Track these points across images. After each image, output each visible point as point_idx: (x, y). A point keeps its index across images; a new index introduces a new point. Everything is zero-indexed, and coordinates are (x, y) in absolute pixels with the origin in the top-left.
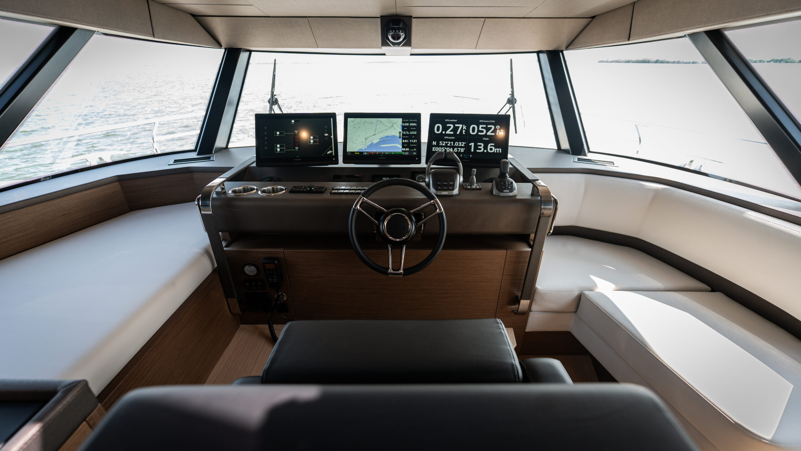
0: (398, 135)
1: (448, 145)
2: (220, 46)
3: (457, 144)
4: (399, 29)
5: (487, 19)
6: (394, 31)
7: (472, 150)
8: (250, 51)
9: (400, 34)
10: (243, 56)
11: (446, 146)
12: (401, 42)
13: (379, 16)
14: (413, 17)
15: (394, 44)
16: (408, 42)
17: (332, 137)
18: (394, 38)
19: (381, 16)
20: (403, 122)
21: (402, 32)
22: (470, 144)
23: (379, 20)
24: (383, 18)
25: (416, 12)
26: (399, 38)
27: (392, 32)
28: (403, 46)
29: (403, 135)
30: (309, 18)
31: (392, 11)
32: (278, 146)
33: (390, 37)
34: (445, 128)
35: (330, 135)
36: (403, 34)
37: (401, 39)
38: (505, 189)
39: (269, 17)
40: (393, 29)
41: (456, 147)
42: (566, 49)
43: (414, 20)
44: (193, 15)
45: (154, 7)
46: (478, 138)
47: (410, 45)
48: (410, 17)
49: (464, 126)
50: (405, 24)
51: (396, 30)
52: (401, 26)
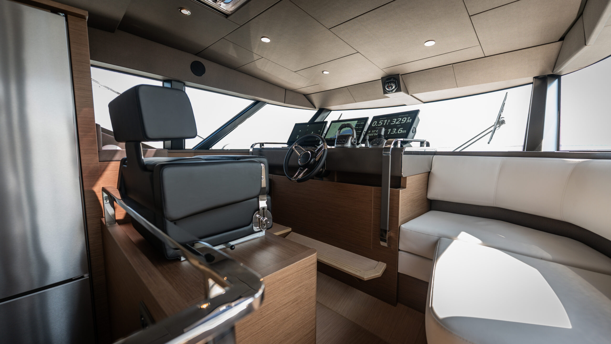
1: (376, 132)
2: (316, 108)
4: (391, 82)
6: (388, 84)
7: (389, 133)
8: (331, 111)
9: (392, 85)
10: (325, 113)
11: (375, 132)
12: (394, 89)
13: (381, 79)
14: (401, 74)
16: (399, 90)
17: (321, 132)
18: (388, 87)
19: (382, 78)
20: (358, 122)
21: (393, 84)
22: (388, 130)
25: (402, 72)
27: (387, 85)
28: (396, 92)
30: (347, 87)
31: (385, 75)
32: (298, 136)
35: (321, 131)
36: (394, 85)
37: (394, 87)
38: (375, 143)
39: (331, 90)
42: (553, 72)
43: (402, 76)
44: (304, 95)
45: (288, 92)
46: (395, 126)
47: (400, 91)
48: (399, 74)
49: (389, 121)
50: (394, 78)
51: (388, 83)
52: (392, 80)
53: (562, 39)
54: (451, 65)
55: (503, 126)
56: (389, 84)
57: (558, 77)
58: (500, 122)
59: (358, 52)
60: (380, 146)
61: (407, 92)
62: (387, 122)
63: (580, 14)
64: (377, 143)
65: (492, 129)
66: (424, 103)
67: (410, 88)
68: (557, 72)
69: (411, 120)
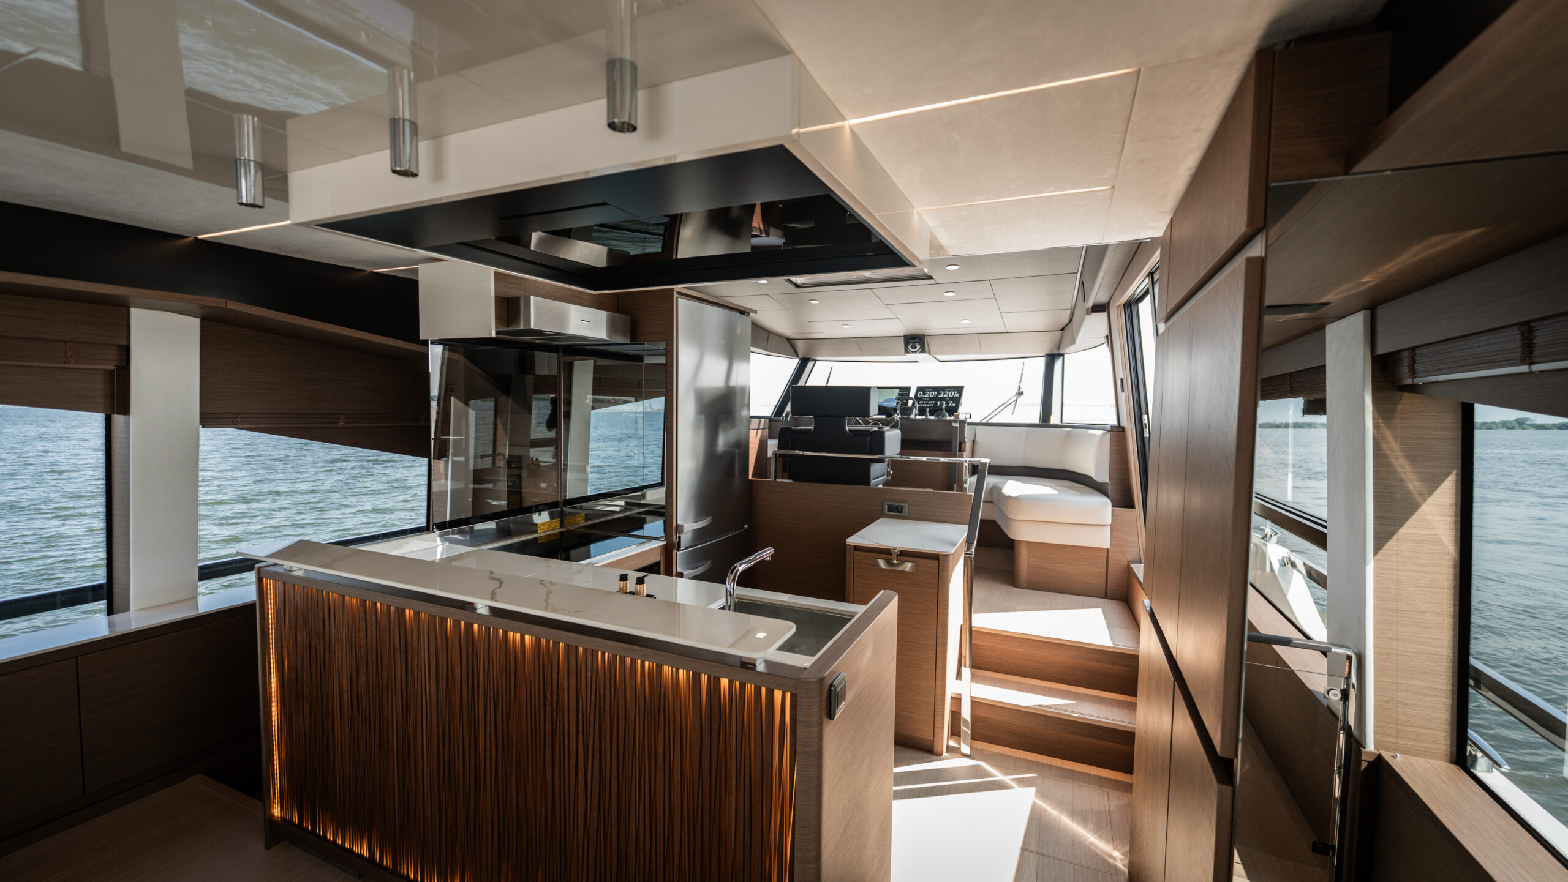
0: (895, 398)
2: (798, 357)
3: (929, 402)
4: (916, 343)
5: (980, 335)
7: (938, 405)
8: (816, 361)
9: (918, 346)
10: (810, 364)
11: (923, 403)
12: (918, 350)
13: (902, 335)
14: (926, 334)
15: (913, 352)
16: (923, 350)
18: (912, 348)
20: (900, 391)
21: (919, 344)
22: (937, 402)
23: (903, 338)
24: (905, 336)
25: (927, 332)
26: (915, 348)
27: (911, 344)
28: (919, 353)
29: (899, 398)
30: (856, 339)
31: (909, 333)
33: (910, 348)
34: (924, 394)
37: (918, 348)
39: (830, 338)
40: (912, 342)
41: (929, 404)
42: (1058, 351)
43: (927, 336)
44: (788, 339)
45: (771, 336)
46: (943, 399)
47: (925, 352)
48: (924, 335)
49: (936, 393)
50: (920, 339)
51: (913, 343)
52: (917, 340)
53: (1062, 329)
54: (978, 335)
55: (1022, 396)
57: (1063, 355)
58: (1020, 394)
60: (944, 418)
61: (930, 353)
62: (934, 394)
63: (1071, 320)
64: (942, 415)
65: (1015, 398)
66: (941, 361)
67: (932, 349)
68: (1061, 352)
69: (957, 394)
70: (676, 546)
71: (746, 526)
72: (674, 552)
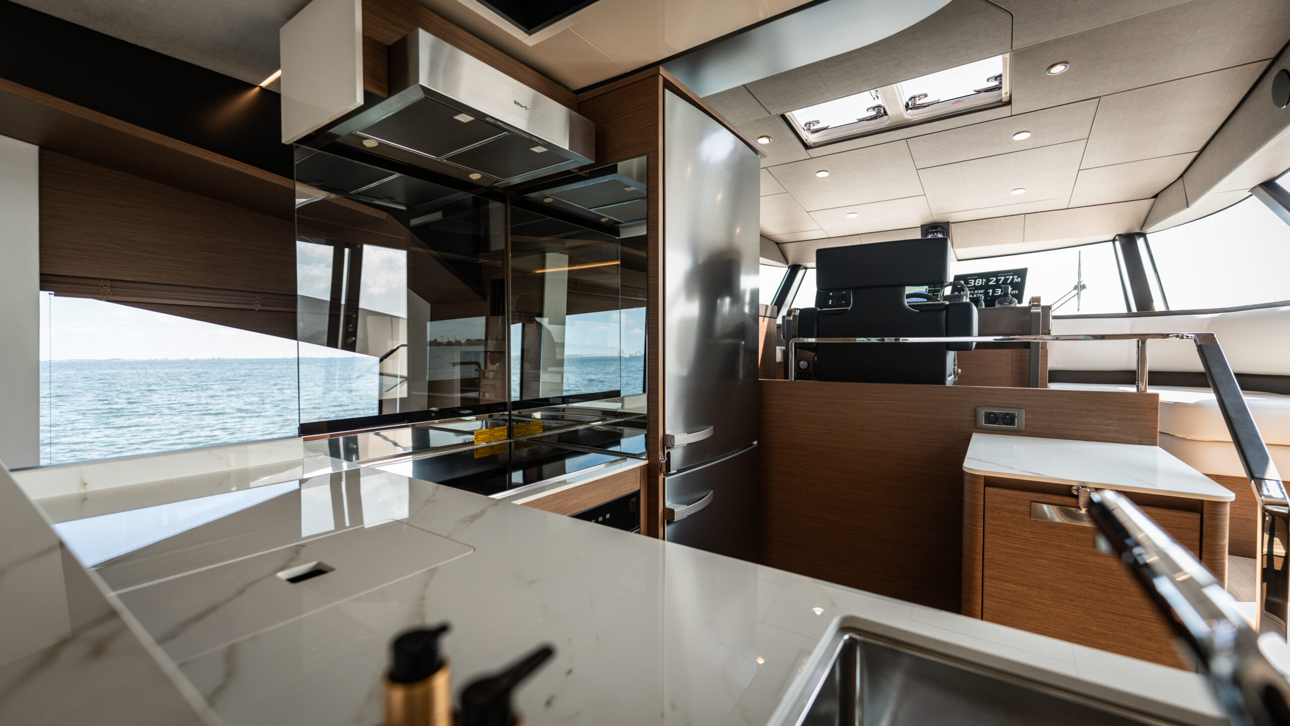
2: (788, 264)
3: (975, 292)
4: (937, 232)
5: (1026, 215)
7: (990, 294)
8: (806, 268)
10: (801, 273)
13: (919, 226)
14: (951, 222)
21: (940, 234)
22: (989, 291)
23: (919, 229)
24: (922, 226)
25: (953, 218)
27: (931, 235)
29: (929, 290)
34: (966, 283)
39: (830, 238)
40: (931, 233)
41: (975, 294)
42: (1141, 229)
43: (952, 225)
44: (777, 243)
48: (949, 222)
49: (984, 280)
50: (942, 227)
51: (934, 232)
52: (939, 229)
53: (1156, 196)
54: (1024, 215)
56: (934, 234)
57: (1143, 235)
58: (1080, 287)
59: (925, 195)
62: (982, 282)
63: (1180, 177)
64: (1008, 302)
65: (1076, 291)
67: (956, 240)
69: (1019, 279)
70: (664, 469)
71: (755, 443)
72: (661, 477)
